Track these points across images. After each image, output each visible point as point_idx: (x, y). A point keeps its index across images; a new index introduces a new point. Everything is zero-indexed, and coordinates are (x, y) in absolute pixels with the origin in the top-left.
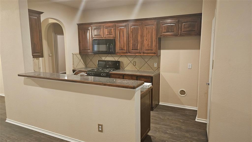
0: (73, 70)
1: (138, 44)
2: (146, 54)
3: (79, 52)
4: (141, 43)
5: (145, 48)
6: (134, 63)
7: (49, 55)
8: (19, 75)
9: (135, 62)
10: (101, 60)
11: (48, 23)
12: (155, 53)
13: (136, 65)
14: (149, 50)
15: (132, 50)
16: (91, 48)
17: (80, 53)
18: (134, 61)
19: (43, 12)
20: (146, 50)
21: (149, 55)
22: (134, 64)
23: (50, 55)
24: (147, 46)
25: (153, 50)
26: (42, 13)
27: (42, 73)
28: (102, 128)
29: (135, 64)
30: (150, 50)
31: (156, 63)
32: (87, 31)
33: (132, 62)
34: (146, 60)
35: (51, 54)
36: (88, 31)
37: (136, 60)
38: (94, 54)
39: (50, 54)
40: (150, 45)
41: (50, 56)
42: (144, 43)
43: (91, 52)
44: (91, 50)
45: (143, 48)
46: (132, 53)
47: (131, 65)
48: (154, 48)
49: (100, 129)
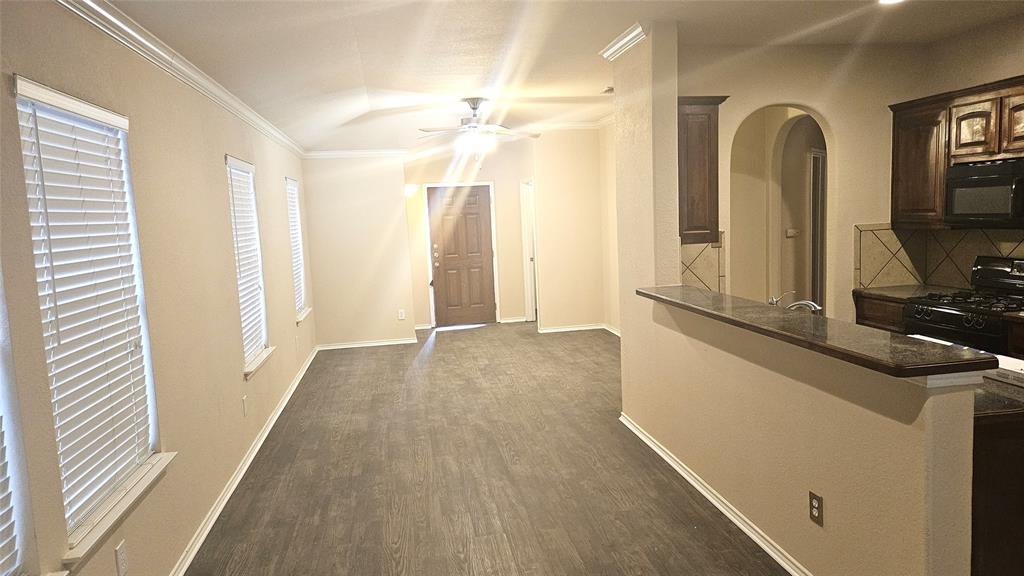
0: (854, 292)
3: (889, 222)
7: (786, 232)
8: (638, 293)
10: (994, 255)
11: (785, 120)
16: (939, 202)
17: (896, 225)
19: (726, 97)
23: (791, 232)
26: (723, 99)
27: (729, 300)
28: (820, 508)
32: (929, 133)
35: (794, 228)
36: (933, 132)
38: (953, 228)
39: (789, 231)
41: (789, 235)
43: (940, 220)
44: (938, 210)
49: (816, 513)
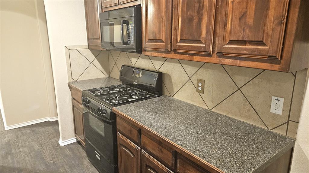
1: (202, 14)
2: (230, 58)
3: (87, 45)
4: (213, 11)
5: (227, 35)
6: (198, 84)
9: (203, 82)
12: (272, 59)
13: (203, 91)
14: (244, 42)
15: (182, 41)
18: (201, 78)
20: (231, 42)
21: (243, 63)
22: (198, 86)
24: (238, 21)
25: (264, 45)
29: (200, 88)
30: (251, 42)
31: (282, 100)
33: (194, 79)
34: (240, 80)
37: (206, 74)
40: (250, 20)
42: (226, 11)
45: (220, 32)
46: (181, 53)
47: (189, 89)
48: (273, 30)
